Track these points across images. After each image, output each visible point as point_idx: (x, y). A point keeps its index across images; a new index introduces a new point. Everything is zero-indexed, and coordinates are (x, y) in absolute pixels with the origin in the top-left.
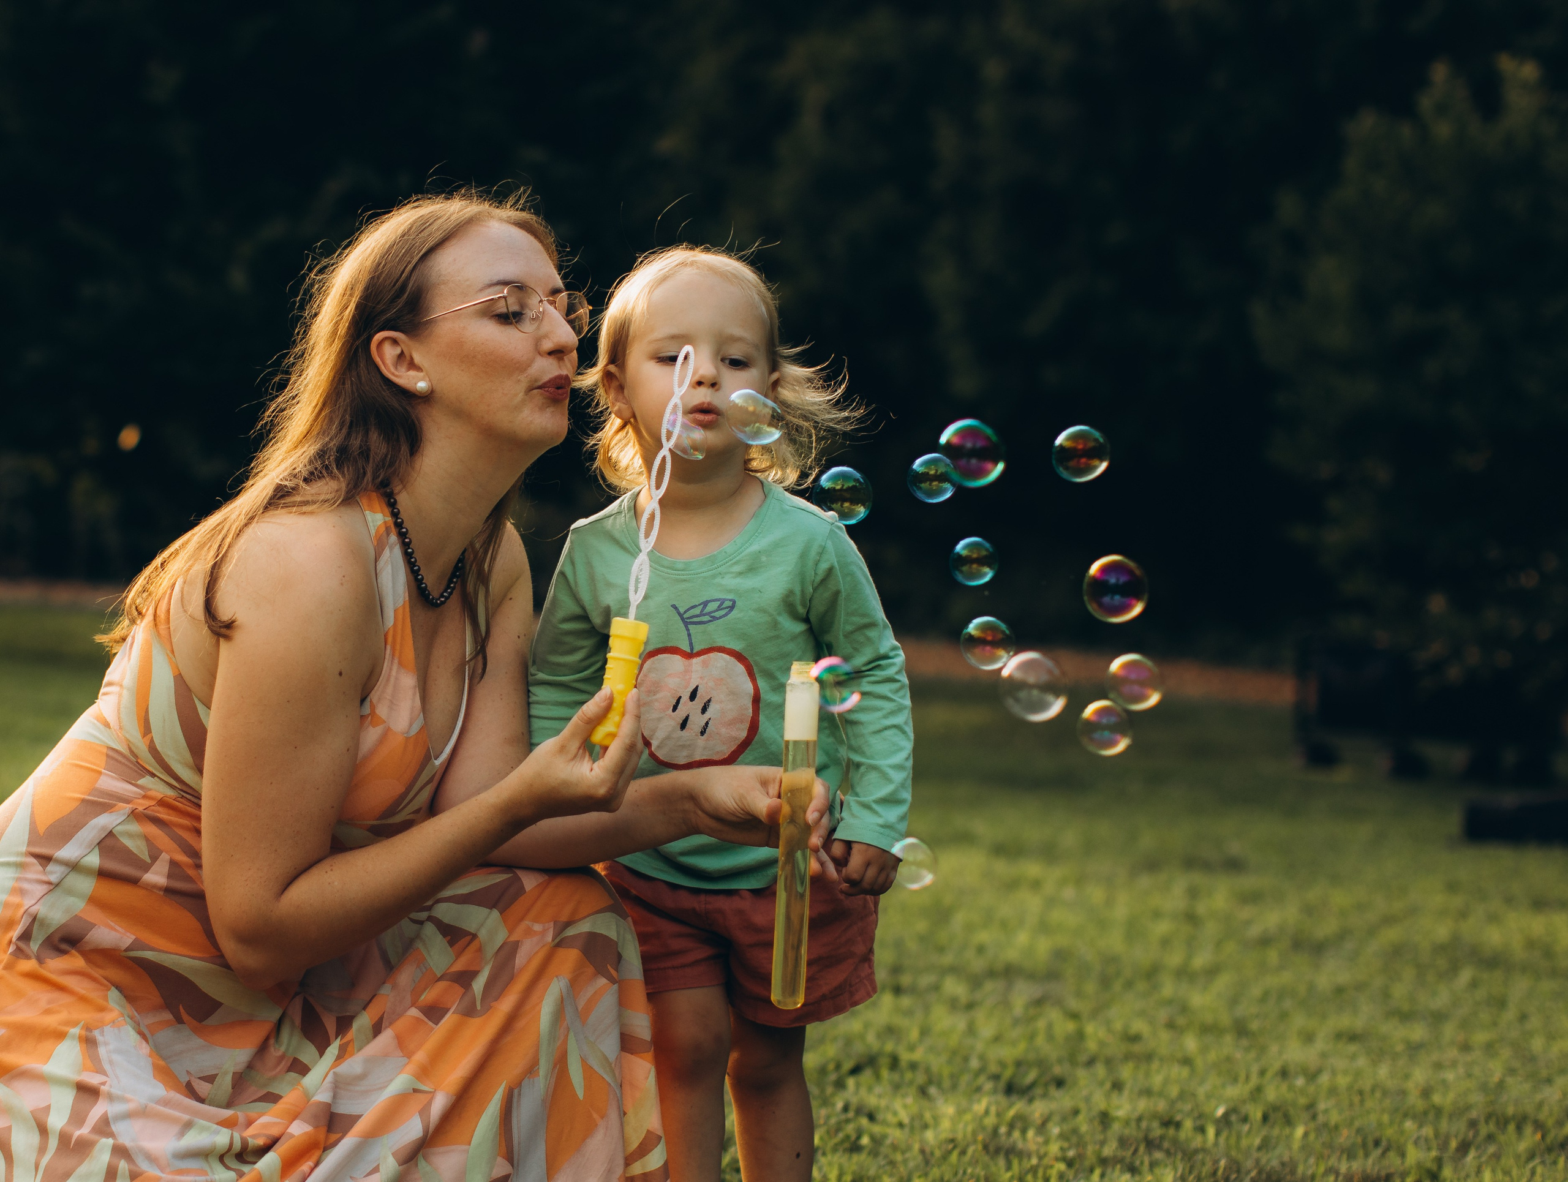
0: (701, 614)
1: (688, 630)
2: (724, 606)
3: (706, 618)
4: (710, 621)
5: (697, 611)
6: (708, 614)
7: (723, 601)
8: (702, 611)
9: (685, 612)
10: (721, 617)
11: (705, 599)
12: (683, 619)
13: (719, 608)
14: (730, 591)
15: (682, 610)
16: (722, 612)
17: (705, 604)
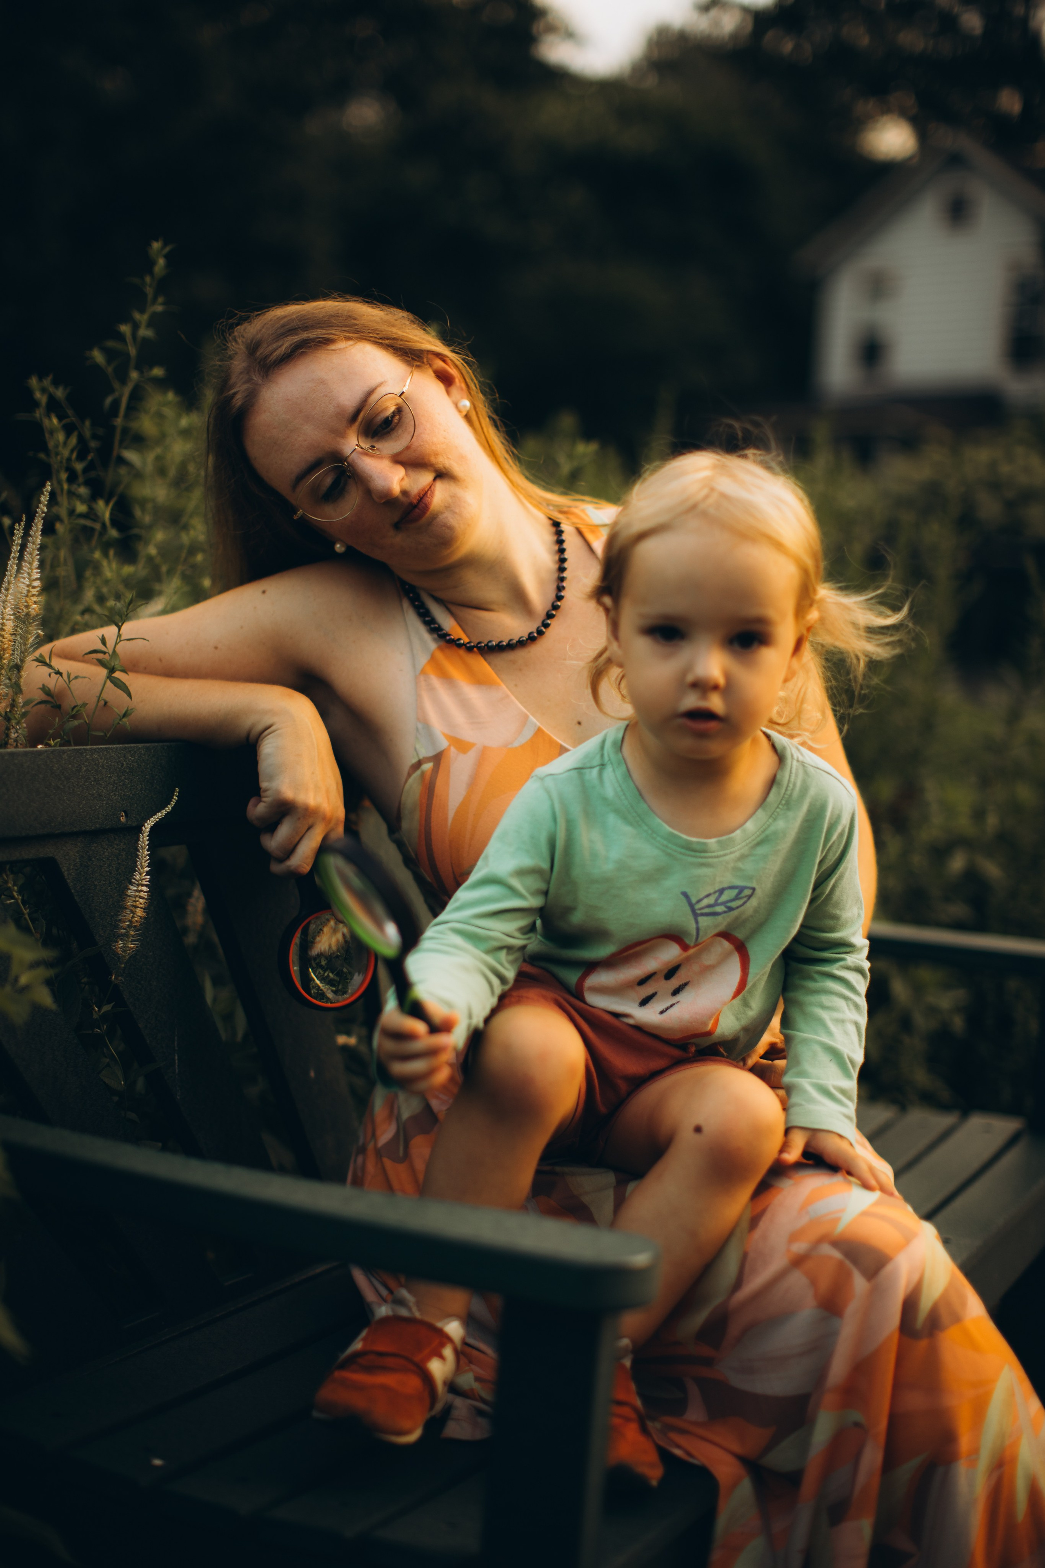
0: (716, 904)
1: (697, 922)
2: (742, 895)
3: (719, 909)
4: (725, 912)
5: (711, 900)
6: (723, 903)
7: (741, 889)
8: (717, 900)
9: (699, 901)
10: (738, 908)
11: (721, 887)
12: (693, 910)
13: (737, 898)
14: (750, 878)
15: (694, 900)
16: (739, 902)
17: (721, 891)
